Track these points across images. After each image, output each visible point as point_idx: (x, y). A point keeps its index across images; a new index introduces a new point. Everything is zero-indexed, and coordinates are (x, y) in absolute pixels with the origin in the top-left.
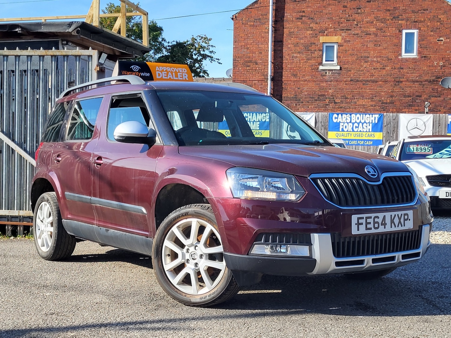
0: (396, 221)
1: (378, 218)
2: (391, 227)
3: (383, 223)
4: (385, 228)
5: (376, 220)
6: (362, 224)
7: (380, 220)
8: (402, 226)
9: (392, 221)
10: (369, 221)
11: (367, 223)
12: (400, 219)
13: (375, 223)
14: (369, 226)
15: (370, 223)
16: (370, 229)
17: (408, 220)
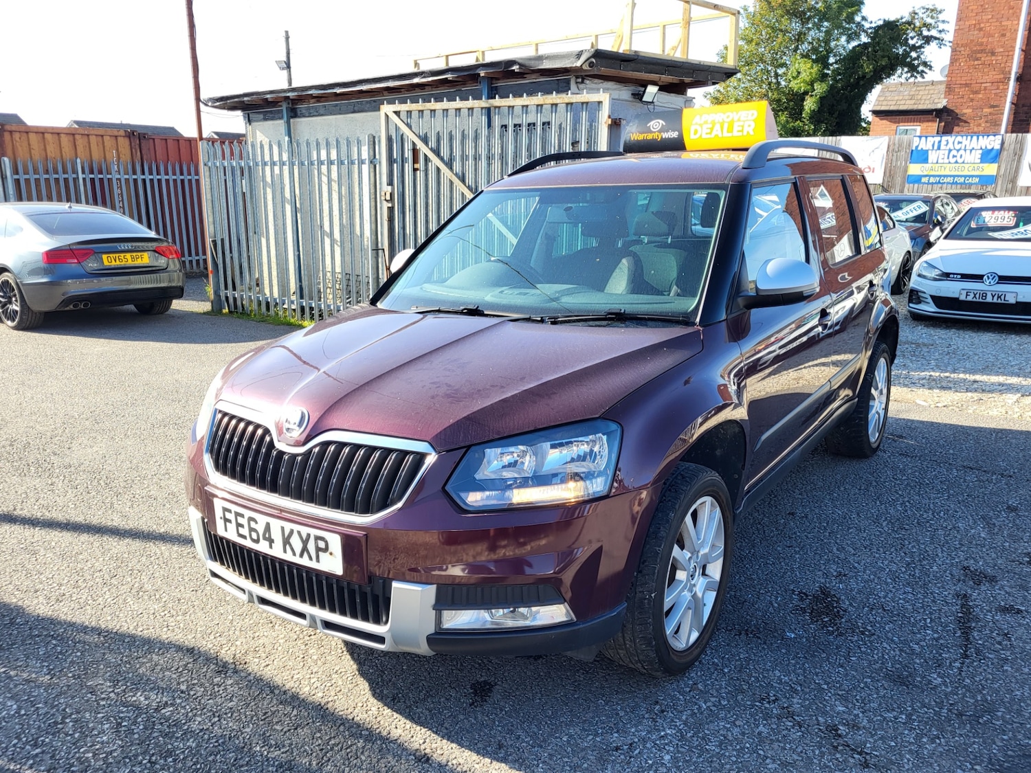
0: (296, 543)
1: (256, 523)
2: (285, 551)
3: (267, 536)
4: (271, 547)
5: (253, 524)
6: (230, 521)
7: (260, 528)
8: (311, 558)
9: (286, 541)
10: (240, 520)
11: (239, 525)
12: (305, 542)
13: (251, 530)
14: (241, 531)
15: (242, 526)
16: (244, 537)
17: (328, 553)
